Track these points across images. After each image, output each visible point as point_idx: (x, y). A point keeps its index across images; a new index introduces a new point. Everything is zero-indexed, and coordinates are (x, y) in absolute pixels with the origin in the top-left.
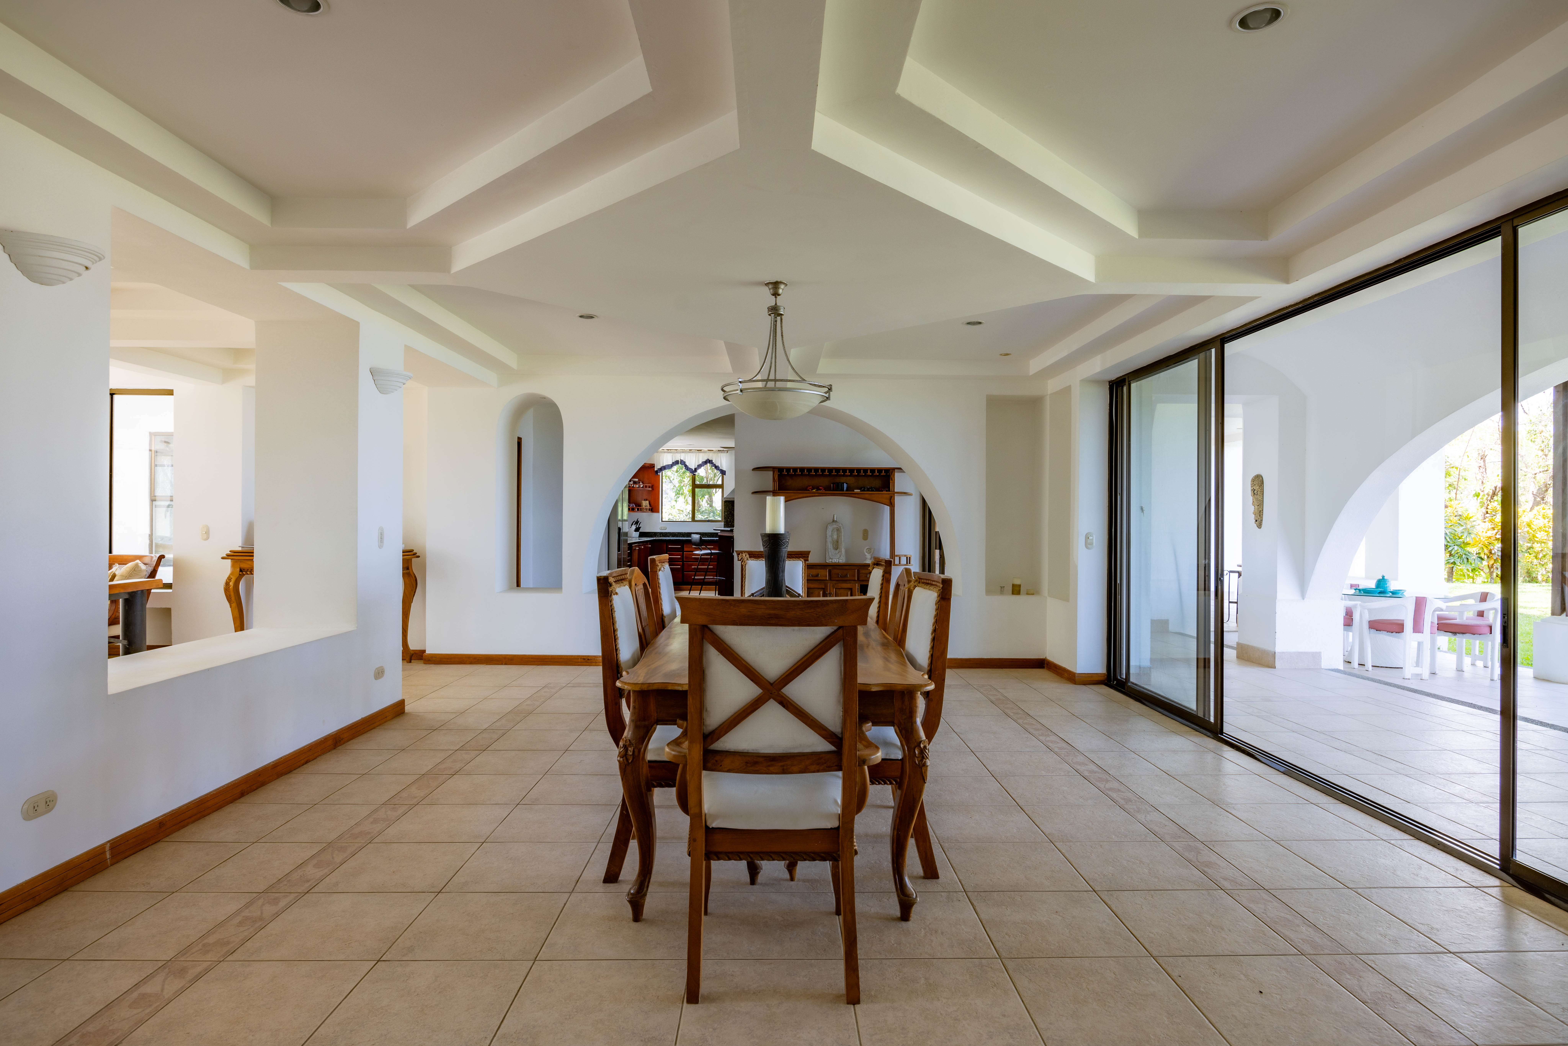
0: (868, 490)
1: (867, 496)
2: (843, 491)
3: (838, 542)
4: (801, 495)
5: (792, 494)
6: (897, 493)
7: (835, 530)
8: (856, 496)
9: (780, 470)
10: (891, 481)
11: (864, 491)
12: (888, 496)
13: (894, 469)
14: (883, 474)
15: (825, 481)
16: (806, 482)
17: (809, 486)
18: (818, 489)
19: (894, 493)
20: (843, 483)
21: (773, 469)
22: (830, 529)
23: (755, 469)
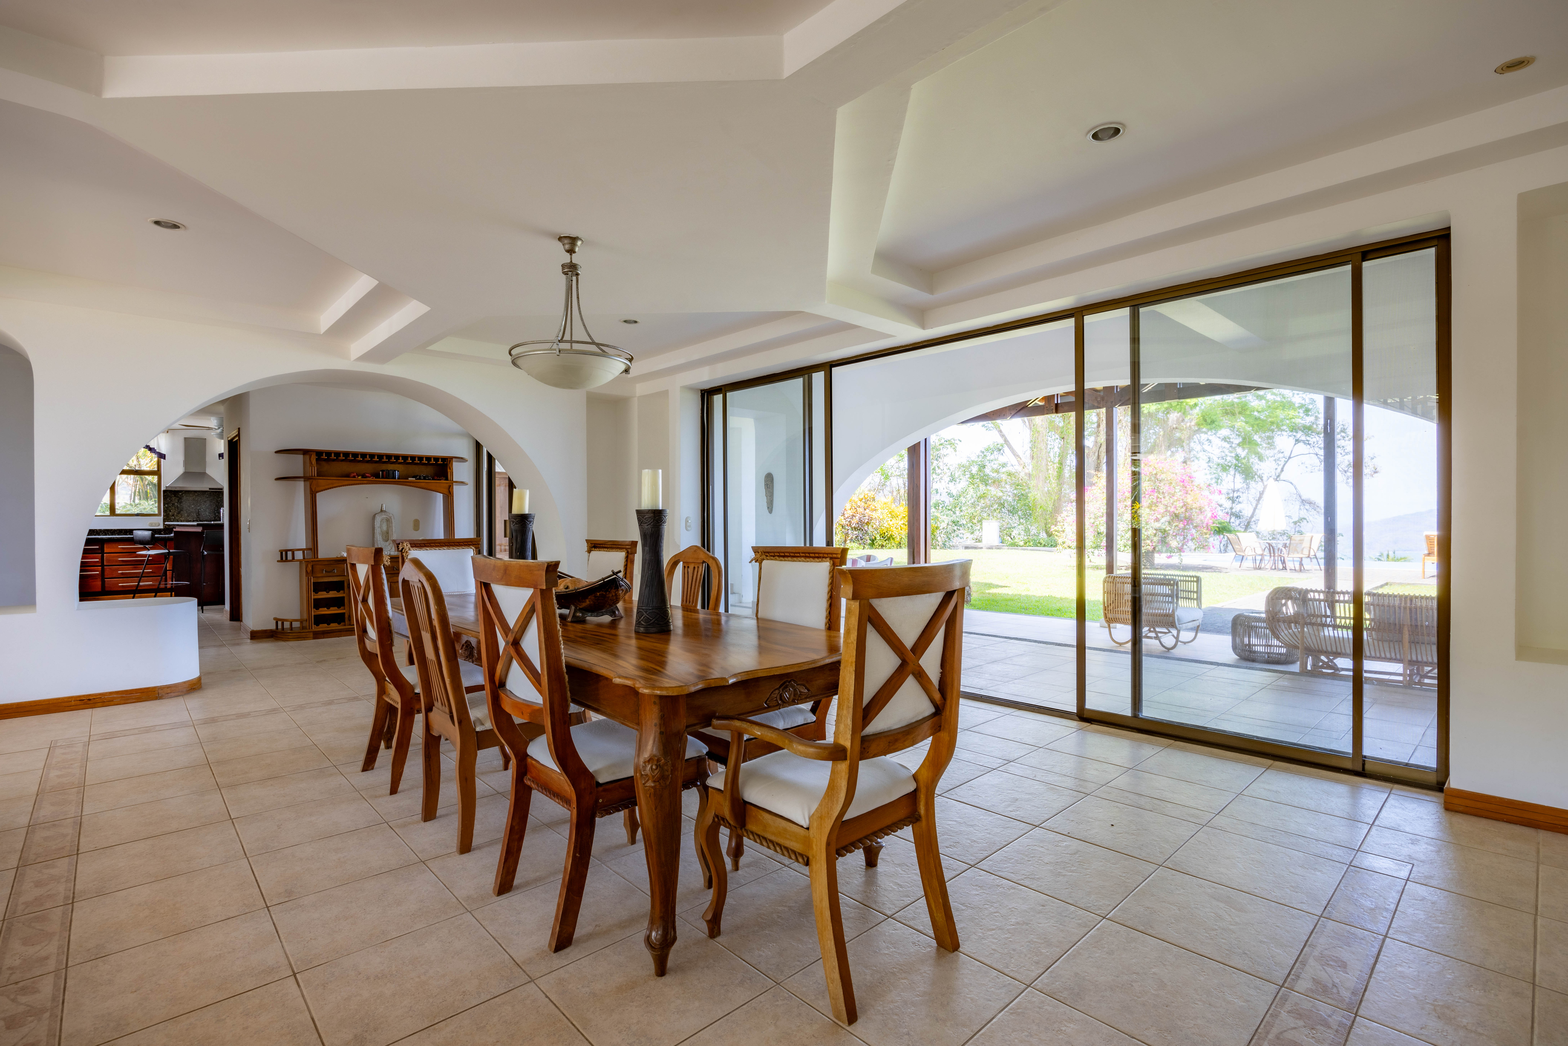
0: (425, 478)
1: (423, 485)
2: (395, 478)
3: (388, 533)
4: (346, 483)
5: (335, 481)
6: (456, 482)
7: (385, 520)
8: (411, 484)
9: (319, 453)
10: (449, 470)
11: (420, 479)
12: (447, 485)
13: (452, 458)
14: (440, 462)
15: (368, 468)
16: (346, 467)
17: (353, 473)
18: (364, 476)
19: (453, 482)
20: (395, 471)
21: (305, 452)
22: (378, 519)
23: (276, 452)
